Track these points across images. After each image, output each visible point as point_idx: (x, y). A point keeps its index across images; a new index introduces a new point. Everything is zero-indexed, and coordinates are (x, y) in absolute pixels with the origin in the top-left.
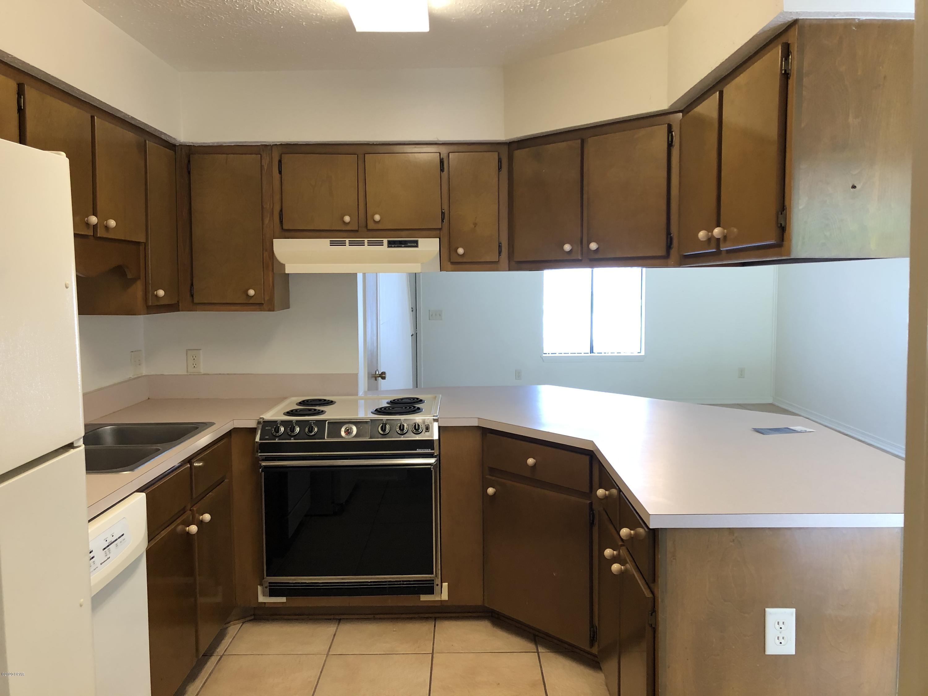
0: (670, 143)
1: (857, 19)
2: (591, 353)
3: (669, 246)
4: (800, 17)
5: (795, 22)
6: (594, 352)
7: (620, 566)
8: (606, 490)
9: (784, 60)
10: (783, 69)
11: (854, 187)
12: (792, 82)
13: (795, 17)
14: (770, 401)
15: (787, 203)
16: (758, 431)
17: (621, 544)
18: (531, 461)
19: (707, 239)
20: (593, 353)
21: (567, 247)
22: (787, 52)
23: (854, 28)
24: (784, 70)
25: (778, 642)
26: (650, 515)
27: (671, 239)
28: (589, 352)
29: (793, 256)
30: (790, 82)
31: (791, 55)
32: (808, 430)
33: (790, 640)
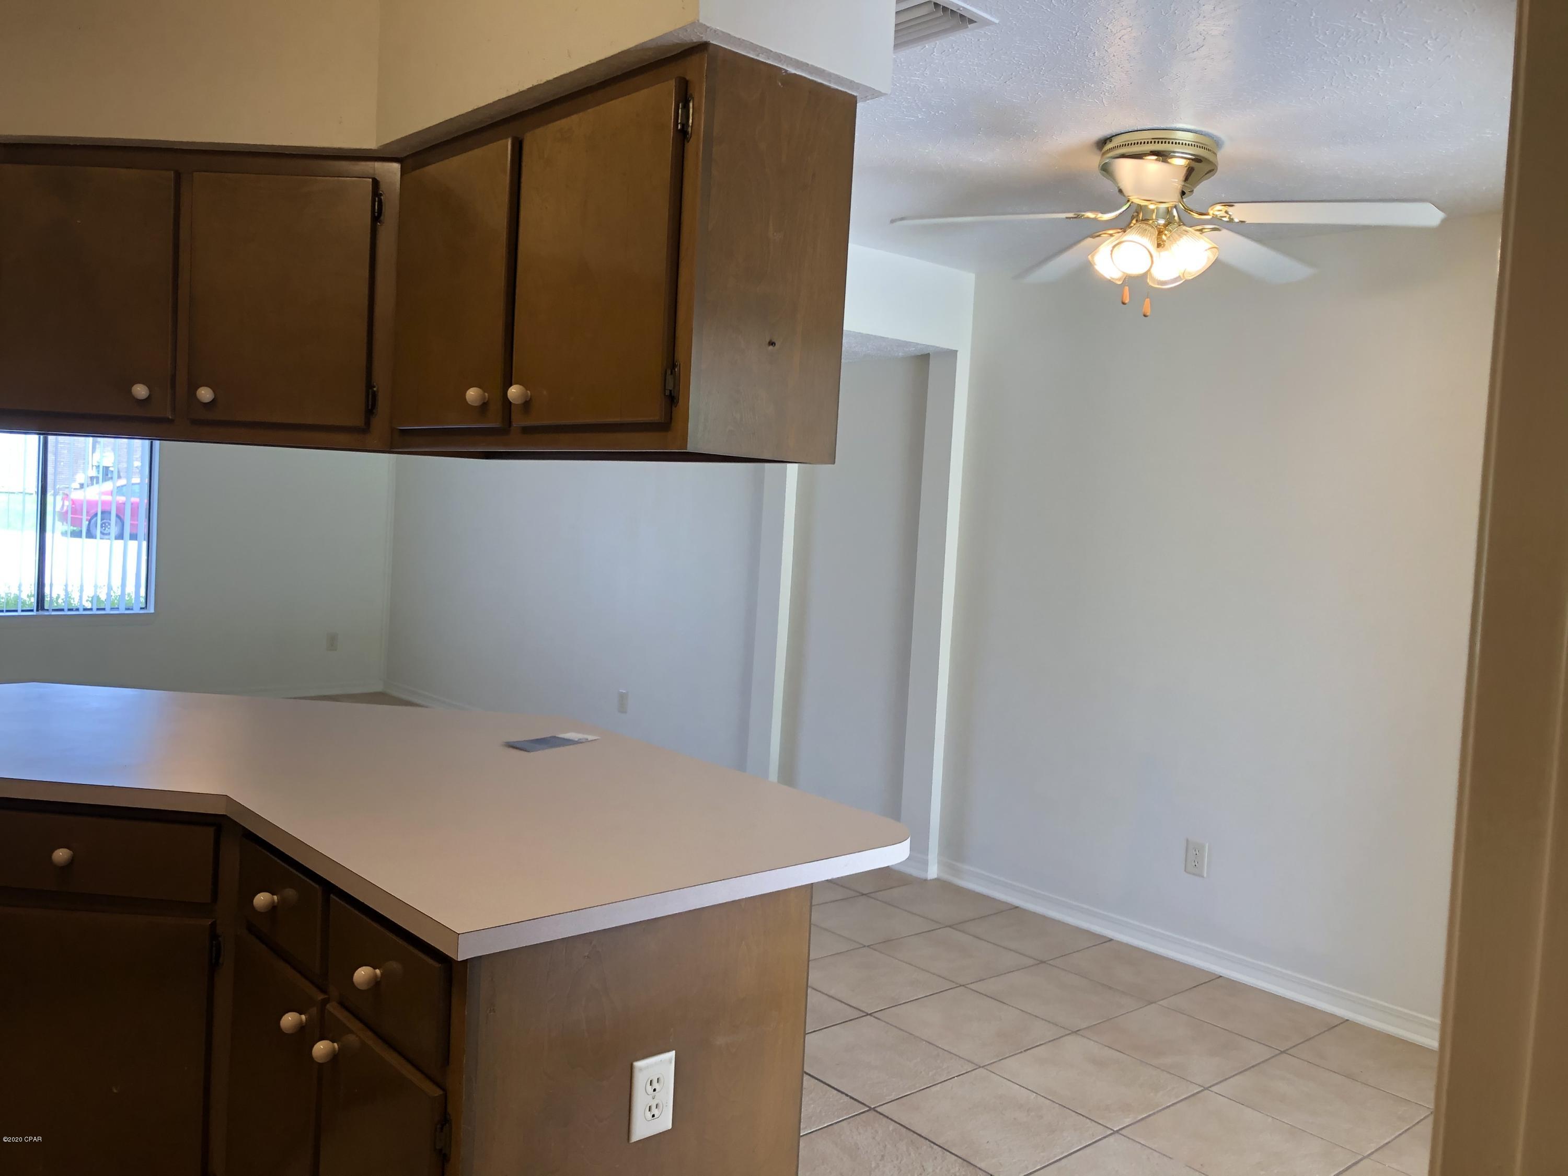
0: (376, 214)
1: (784, 69)
2: (37, 610)
3: (370, 410)
4: (713, 40)
5: (703, 47)
6: (46, 608)
7: (331, 1043)
8: (273, 894)
9: (680, 107)
10: (679, 121)
11: (772, 343)
12: (694, 147)
13: (705, 38)
14: (379, 688)
15: (680, 356)
16: (513, 746)
17: (322, 999)
18: (61, 855)
19: (481, 403)
20: (43, 609)
21: (140, 391)
22: (684, 96)
23: (780, 84)
24: (680, 123)
25: (649, 1115)
26: (459, 934)
27: (375, 395)
28: (35, 609)
29: (690, 448)
30: (691, 147)
31: (691, 101)
32: (590, 737)
33: (666, 1106)
